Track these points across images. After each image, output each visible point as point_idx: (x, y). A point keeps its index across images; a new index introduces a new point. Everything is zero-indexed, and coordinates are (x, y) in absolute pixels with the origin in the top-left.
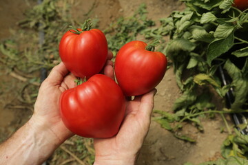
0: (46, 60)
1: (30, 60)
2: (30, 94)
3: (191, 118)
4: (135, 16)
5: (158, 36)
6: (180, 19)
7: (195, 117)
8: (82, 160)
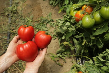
0: (11, 29)
1: (4, 29)
2: (2, 42)
3: (62, 57)
4: (47, 17)
5: (54, 26)
6: (60, 22)
7: (64, 57)
8: (20, 70)
